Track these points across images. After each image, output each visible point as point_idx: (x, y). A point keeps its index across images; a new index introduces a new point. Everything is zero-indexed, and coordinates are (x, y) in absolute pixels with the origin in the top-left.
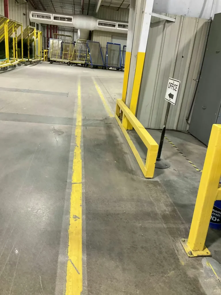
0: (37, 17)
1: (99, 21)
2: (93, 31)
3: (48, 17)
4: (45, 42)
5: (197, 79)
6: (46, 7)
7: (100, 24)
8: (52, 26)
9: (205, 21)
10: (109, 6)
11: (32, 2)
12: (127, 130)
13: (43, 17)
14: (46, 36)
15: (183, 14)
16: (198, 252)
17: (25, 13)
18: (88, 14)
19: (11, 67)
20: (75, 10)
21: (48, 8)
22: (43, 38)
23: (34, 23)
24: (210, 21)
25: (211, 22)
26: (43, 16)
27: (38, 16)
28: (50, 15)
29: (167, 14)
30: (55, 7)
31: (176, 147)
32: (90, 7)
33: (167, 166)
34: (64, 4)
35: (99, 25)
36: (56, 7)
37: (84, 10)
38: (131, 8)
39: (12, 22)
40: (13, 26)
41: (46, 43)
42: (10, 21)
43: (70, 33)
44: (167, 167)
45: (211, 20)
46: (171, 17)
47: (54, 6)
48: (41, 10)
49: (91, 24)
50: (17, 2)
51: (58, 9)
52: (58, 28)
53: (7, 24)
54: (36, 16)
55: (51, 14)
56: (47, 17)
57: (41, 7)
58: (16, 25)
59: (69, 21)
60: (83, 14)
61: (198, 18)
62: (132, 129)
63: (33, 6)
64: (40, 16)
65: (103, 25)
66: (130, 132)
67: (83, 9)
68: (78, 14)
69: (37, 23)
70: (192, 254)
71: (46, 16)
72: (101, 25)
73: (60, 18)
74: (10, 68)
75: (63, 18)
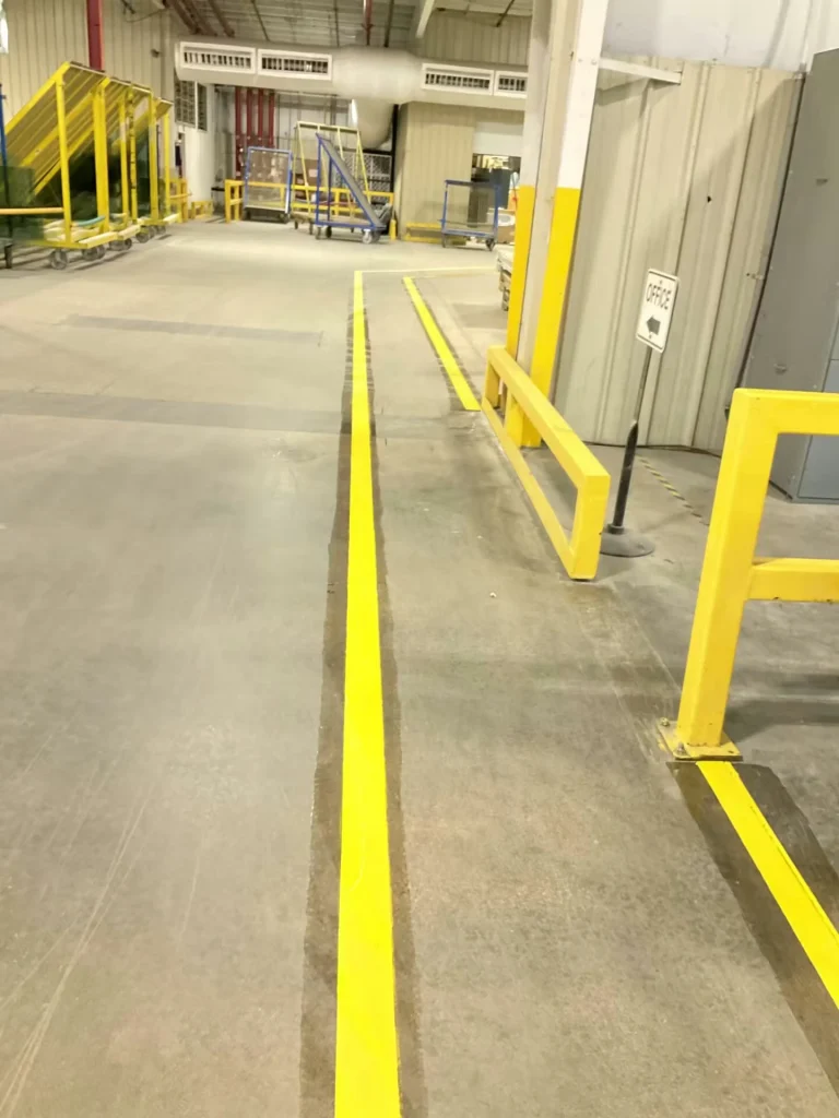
0: (203, 61)
1: (428, 69)
2: (405, 106)
3: (242, 59)
4: (228, 152)
5: (759, 273)
6: (231, 24)
7: (430, 79)
8: (255, 92)
9: (783, 77)
10: (465, 12)
11: (183, 7)
12: (522, 448)
13: (222, 60)
14: (232, 128)
15: (706, 58)
16: (704, 748)
17: (158, 50)
18: (386, 45)
19: (113, 247)
20: (337, 29)
21: (243, 24)
22: (223, 136)
23: (191, 84)
24: (800, 77)
25: (804, 80)
26: (225, 57)
27: (206, 58)
28: (248, 53)
29: (651, 59)
30: (267, 22)
31: (683, 499)
32: (395, 18)
33: (643, 550)
34: (298, 10)
35: (427, 82)
36: (270, 20)
37: (373, 30)
38: (536, 37)
39: (120, 85)
40: (121, 99)
41: (234, 156)
42: (112, 83)
43: (322, 113)
44: (643, 552)
45: (804, 74)
46: (666, 69)
47: (263, 19)
48: (216, 35)
49: (399, 79)
50: (131, 9)
51: (278, 29)
52: (276, 97)
53: (103, 94)
54: (200, 58)
55: (252, 50)
56: (237, 59)
57: (214, 22)
58: (131, 96)
59: (319, 72)
60: (368, 43)
61: (759, 70)
62: (538, 444)
63: (187, 23)
64: (214, 56)
65: (442, 83)
66: (532, 453)
67: (369, 27)
68: (351, 45)
69: (202, 83)
70: (684, 752)
71: (233, 56)
72: (437, 82)
73: (286, 61)
74: (109, 249)
75: (297, 62)
